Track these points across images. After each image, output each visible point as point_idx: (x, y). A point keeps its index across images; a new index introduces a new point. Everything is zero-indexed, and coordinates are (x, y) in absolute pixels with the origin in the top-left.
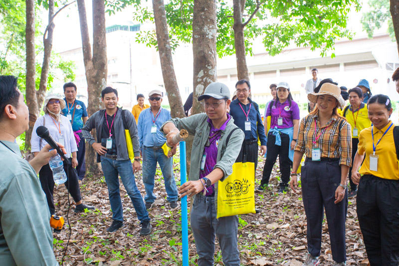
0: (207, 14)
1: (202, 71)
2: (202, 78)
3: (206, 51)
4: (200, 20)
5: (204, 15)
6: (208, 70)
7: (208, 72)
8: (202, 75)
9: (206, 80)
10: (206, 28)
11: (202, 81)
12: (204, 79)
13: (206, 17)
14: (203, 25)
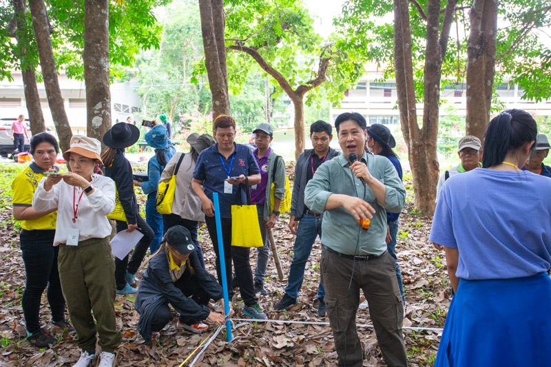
0: (103, 46)
1: (100, 103)
2: (100, 110)
3: (105, 83)
4: (96, 51)
5: (100, 46)
6: (106, 103)
7: (106, 104)
8: (101, 107)
9: (104, 113)
10: (102, 60)
11: (100, 113)
12: (103, 112)
13: (102, 49)
14: (100, 57)
